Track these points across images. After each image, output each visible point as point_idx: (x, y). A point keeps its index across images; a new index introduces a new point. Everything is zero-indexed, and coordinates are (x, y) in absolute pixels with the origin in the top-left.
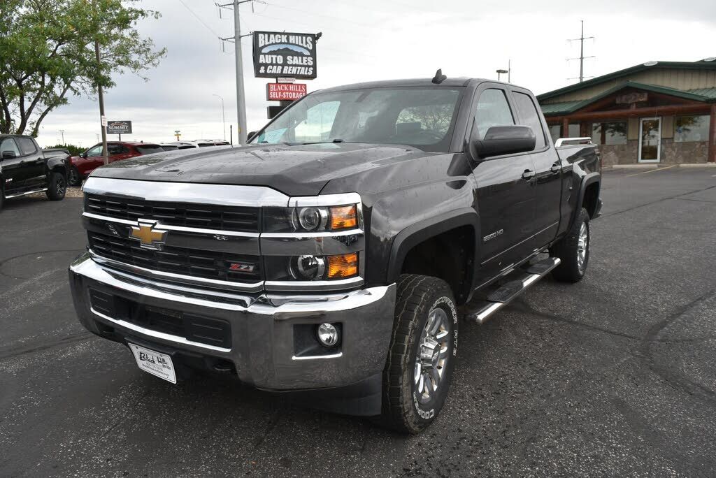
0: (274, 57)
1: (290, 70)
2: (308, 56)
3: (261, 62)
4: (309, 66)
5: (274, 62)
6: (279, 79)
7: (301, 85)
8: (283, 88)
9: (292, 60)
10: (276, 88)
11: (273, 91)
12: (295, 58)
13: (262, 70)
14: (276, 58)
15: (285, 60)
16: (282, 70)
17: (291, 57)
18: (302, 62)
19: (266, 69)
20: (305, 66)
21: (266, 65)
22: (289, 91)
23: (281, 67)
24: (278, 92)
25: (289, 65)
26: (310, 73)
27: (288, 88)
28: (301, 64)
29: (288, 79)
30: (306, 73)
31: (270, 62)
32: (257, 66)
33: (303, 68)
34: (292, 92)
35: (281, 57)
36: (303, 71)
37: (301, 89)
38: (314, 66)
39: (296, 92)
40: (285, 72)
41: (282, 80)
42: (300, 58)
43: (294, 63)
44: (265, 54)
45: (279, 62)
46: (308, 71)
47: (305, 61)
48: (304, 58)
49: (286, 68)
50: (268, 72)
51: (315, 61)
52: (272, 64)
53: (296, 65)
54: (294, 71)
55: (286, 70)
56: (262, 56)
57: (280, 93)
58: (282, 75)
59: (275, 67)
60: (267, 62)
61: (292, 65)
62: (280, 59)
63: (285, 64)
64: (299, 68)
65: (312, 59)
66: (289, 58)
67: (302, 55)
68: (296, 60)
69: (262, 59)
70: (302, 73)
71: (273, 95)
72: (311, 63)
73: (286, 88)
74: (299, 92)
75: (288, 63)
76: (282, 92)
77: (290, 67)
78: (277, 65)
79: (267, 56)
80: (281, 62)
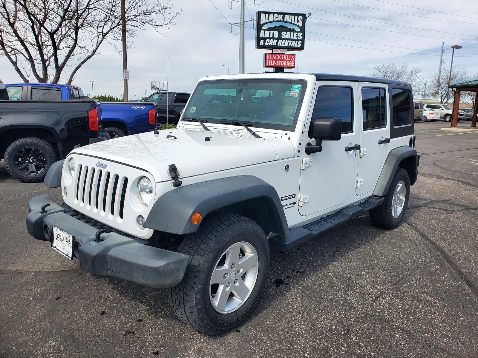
0: (272, 32)
1: (283, 43)
2: (298, 32)
5: (271, 36)
6: (274, 50)
7: (292, 55)
8: (277, 57)
9: (286, 34)
10: (272, 57)
11: (269, 60)
12: (288, 33)
13: (262, 43)
14: (273, 33)
15: (280, 35)
16: (277, 43)
17: (285, 33)
18: (293, 37)
19: (264, 42)
20: (295, 40)
21: (265, 39)
22: (281, 60)
23: (276, 41)
24: (273, 60)
26: (299, 46)
27: (281, 57)
29: (281, 50)
30: (296, 46)
31: (268, 36)
33: (294, 42)
34: (284, 60)
35: (277, 33)
36: (293, 44)
37: (291, 58)
38: (303, 40)
39: (287, 61)
40: (279, 44)
41: (276, 51)
42: (292, 33)
43: (287, 38)
44: (264, 30)
45: (275, 36)
46: (298, 44)
47: (295, 36)
48: (295, 34)
49: (280, 41)
50: (266, 44)
51: (303, 36)
52: (270, 38)
53: (288, 39)
54: (286, 44)
55: (281, 43)
56: (262, 32)
57: (274, 61)
58: (277, 47)
59: (272, 40)
60: (266, 36)
61: (285, 39)
62: (276, 34)
63: (280, 38)
64: (291, 41)
65: (301, 34)
66: (283, 33)
67: (293, 31)
68: (288, 35)
69: (262, 34)
71: (269, 63)
72: (301, 38)
73: (279, 58)
74: (289, 61)
76: (276, 60)
77: (284, 41)
78: (273, 38)
79: (266, 31)
80: (277, 36)
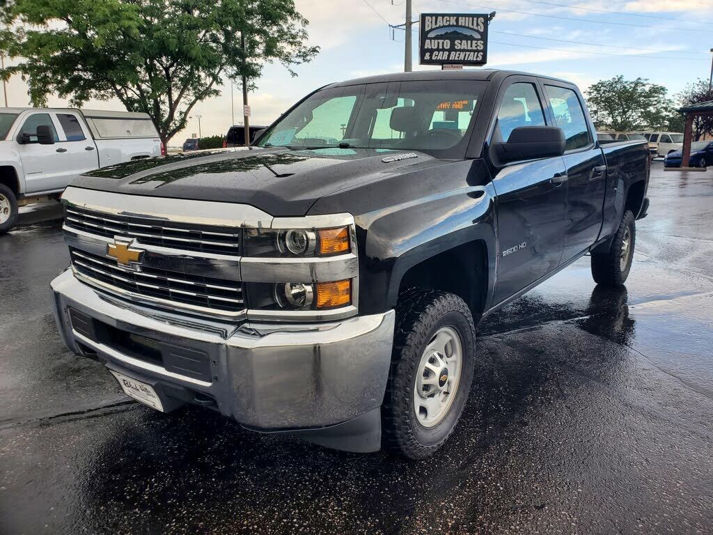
0: (441, 41)
1: (457, 55)
2: (478, 40)
3: (426, 47)
4: (478, 51)
5: (441, 47)
6: (444, 65)
9: (461, 44)
12: (464, 42)
13: (427, 57)
14: (443, 43)
15: (453, 45)
16: (449, 56)
17: (460, 41)
18: (471, 46)
19: (431, 56)
20: (474, 51)
21: (431, 51)
23: (447, 53)
25: (456, 51)
26: (480, 59)
28: (470, 48)
29: (454, 66)
30: (475, 59)
31: (436, 47)
32: (423, 51)
33: (472, 53)
35: (449, 42)
36: (472, 57)
38: (485, 52)
40: (452, 58)
41: (447, 67)
42: (469, 42)
43: (462, 48)
44: (431, 39)
45: (445, 47)
46: (477, 56)
47: (474, 45)
48: (474, 42)
49: (453, 53)
50: (434, 58)
51: (485, 45)
52: (438, 50)
53: (464, 50)
54: (462, 57)
55: (453, 56)
56: (428, 41)
58: (449, 62)
59: (441, 53)
60: (433, 47)
61: (461, 50)
62: (447, 44)
63: (452, 49)
64: (468, 53)
65: (482, 42)
66: (457, 42)
67: (471, 38)
68: (465, 45)
69: (428, 45)
70: (471, 58)
72: (481, 48)
75: (456, 47)
77: (458, 53)
78: (443, 50)
79: (433, 41)
80: (448, 47)
